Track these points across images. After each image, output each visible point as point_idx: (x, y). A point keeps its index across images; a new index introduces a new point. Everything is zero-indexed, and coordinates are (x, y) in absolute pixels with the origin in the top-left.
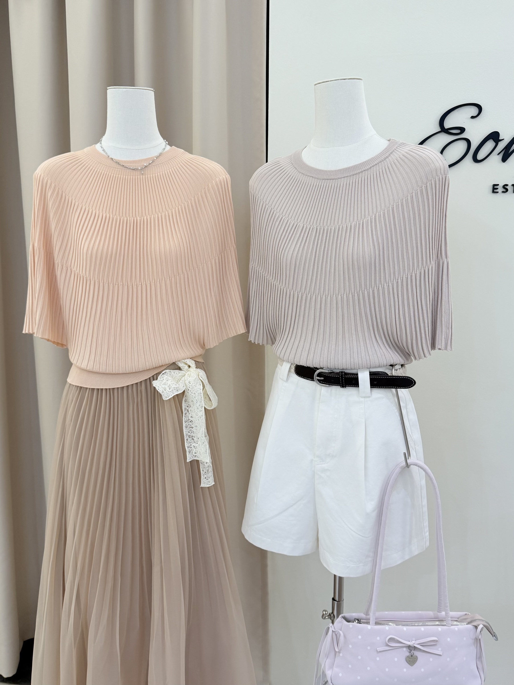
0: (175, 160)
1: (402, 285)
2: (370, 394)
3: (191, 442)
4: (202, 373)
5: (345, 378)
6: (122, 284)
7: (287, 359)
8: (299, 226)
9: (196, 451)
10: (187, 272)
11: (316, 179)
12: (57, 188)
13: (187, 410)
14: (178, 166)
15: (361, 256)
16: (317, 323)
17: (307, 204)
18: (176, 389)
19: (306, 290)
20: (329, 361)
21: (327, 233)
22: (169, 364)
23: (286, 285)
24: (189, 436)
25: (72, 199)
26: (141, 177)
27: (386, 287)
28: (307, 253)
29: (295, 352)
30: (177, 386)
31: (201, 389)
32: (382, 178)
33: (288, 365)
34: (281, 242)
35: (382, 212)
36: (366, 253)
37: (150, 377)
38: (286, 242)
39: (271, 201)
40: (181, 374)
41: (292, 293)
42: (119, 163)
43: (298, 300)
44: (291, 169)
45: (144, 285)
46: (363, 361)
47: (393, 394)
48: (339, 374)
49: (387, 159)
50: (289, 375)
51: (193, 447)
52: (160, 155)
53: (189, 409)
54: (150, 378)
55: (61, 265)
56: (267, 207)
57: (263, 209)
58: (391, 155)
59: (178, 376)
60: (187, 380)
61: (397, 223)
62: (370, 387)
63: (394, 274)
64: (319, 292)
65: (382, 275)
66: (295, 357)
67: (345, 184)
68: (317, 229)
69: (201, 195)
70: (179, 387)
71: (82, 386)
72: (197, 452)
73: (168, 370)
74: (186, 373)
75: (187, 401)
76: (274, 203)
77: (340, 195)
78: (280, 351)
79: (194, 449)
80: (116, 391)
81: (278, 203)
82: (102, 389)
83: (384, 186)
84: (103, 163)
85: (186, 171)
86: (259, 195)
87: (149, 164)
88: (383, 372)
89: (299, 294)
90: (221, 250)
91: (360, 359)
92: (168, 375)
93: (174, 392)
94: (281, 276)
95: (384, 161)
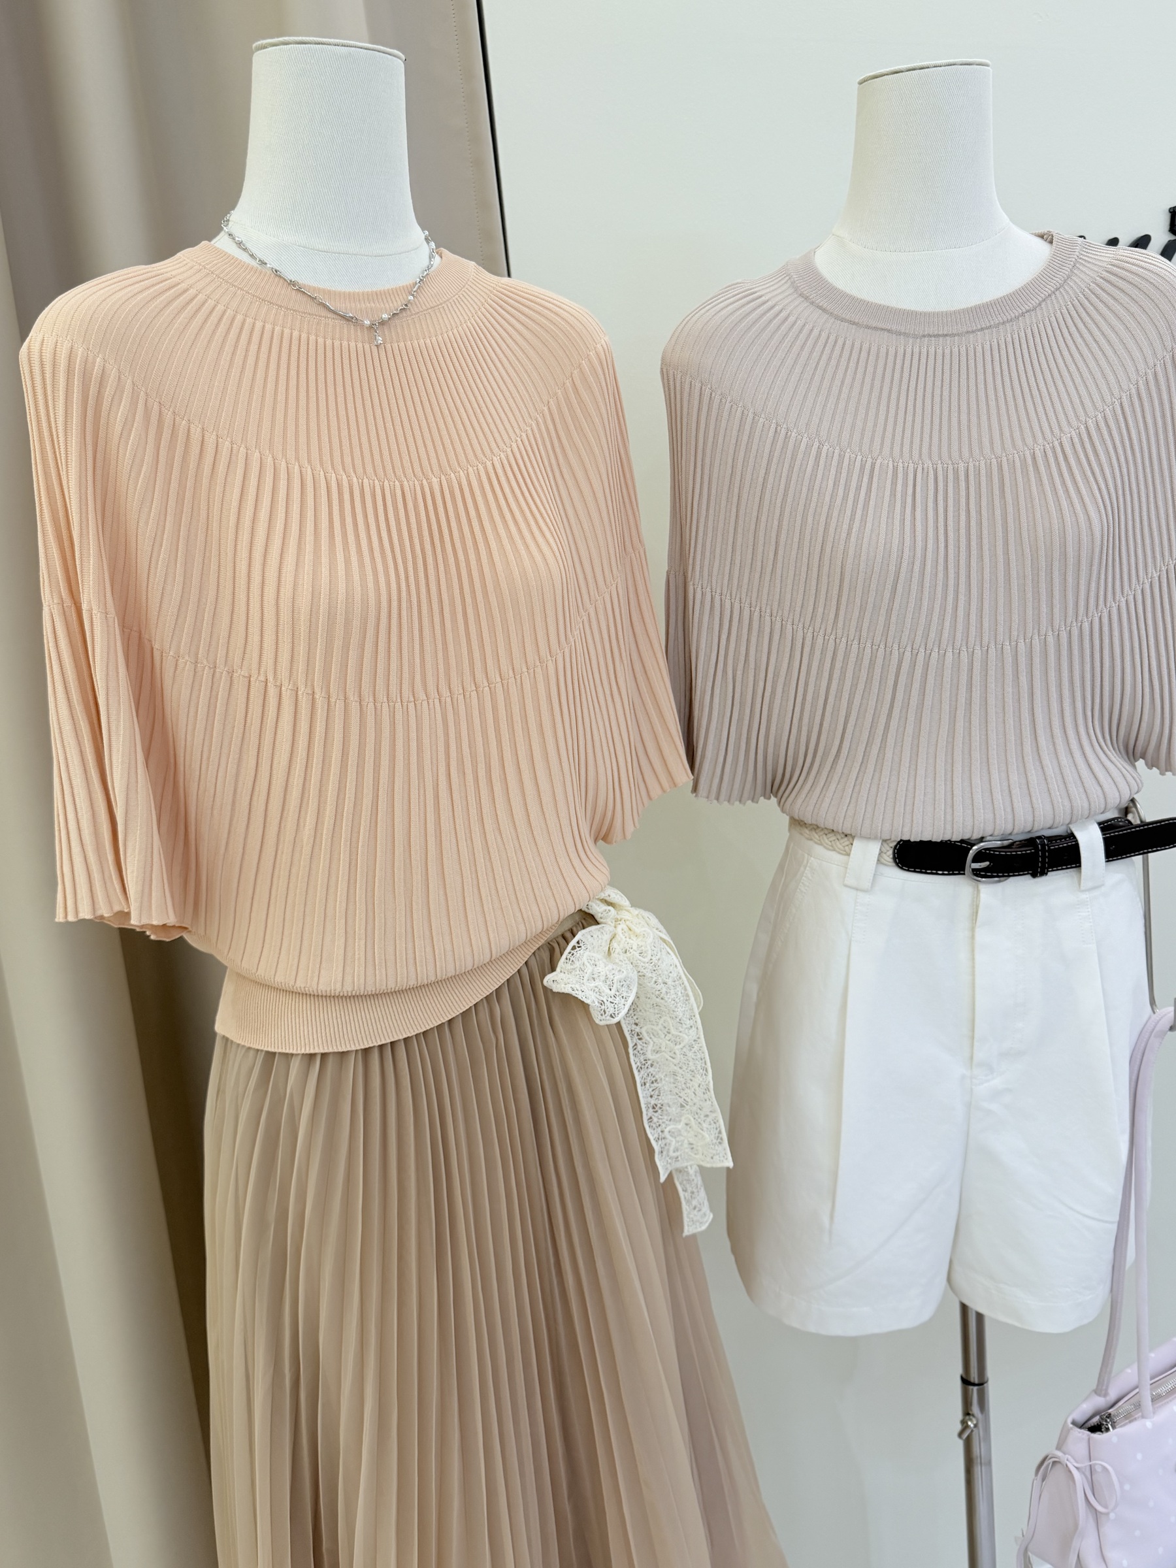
2: (1104, 878)
3: (661, 1121)
5: (1050, 852)
7: (873, 830)
9: (677, 1145)
11: (903, 337)
24: (654, 1108)
33: (874, 848)
37: (524, 967)
48: (1032, 846)
50: (880, 874)
51: (668, 1135)
54: (526, 970)
62: (1104, 860)
66: (895, 822)
74: (617, 926)
79: (673, 1139)
88: (1120, 819)
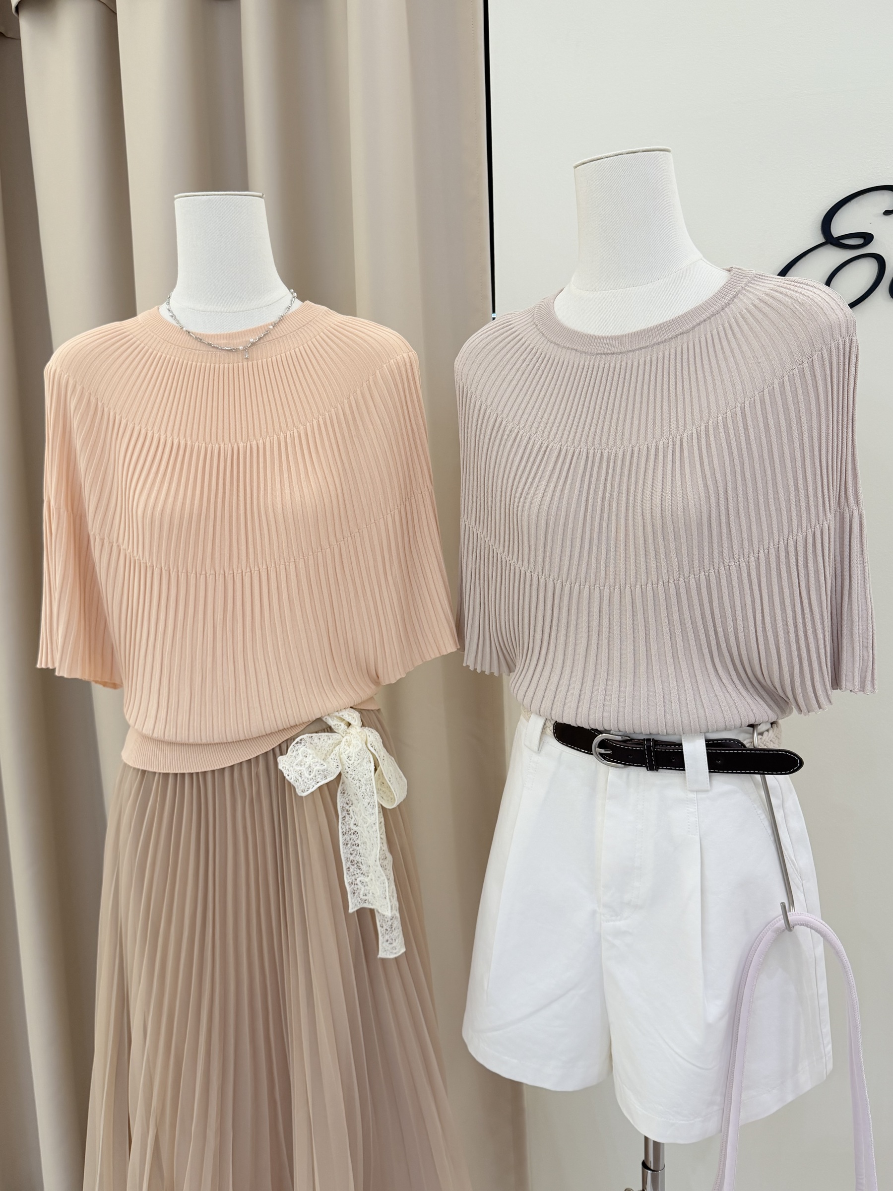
0: (310, 327)
1: (768, 563)
2: (709, 785)
3: (355, 873)
4: (373, 737)
5: (656, 752)
6: (213, 572)
7: (538, 710)
8: (551, 449)
9: (366, 892)
10: (338, 543)
11: (584, 354)
12: (87, 394)
13: (347, 811)
14: (316, 339)
15: (680, 509)
16: (594, 641)
17: (567, 405)
18: (322, 772)
19: (570, 575)
20: (621, 718)
21: (608, 462)
22: (310, 721)
23: (530, 566)
24: (351, 862)
25: (115, 414)
26: (245, 364)
27: (734, 569)
28: (569, 504)
29: (553, 696)
30: (323, 767)
31: (371, 772)
32: (718, 347)
33: (541, 722)
34: (517, 480)
35: (720, 418)
36: (691, 502)
37: (273, 747)
38: (526, 481)
39: (496, 400)
40: (333, 742)
41: (542, 581)
42: (201, 340)
43: (554, 594)
44: (533, 336)
45: (256, 572)
46: (691, 719)
47: (756, 784)
48: (642, 745)
49: (726, 309)
50: (543, 740)
51: (359, 883)
52: (280, 320)
53: (351, 809)
54: (273, 749)
55: (101, 539)
56: (488, 411)
57: (481, 416)
58: (735, 300)
59: (327, 745)
60: (344, 754)
61: (752, 438)
62: (708, 770)
63: (751, 541)
64: (596, 580)
65: (725, 545)
66: (553, 708)
67: (642, 362)
68: (588, 454)
69: (361, 392)
70: (329, 769)
71: (145, 769)
72: (369, 893)
73: (307, 735)
74: (343, 737)
75: (346, 792)
76: (502, 404)
77: (633, 385)
78: (523, 694)
79: (362, 887)
80: (209, 777)
81: (509, 404)
82: (183, 775)
83: (723, 364)
84: (172, 342)
85: (331, 348)
86: (473, 389)
87: (260, 339)
88: (734, 740)
89: (555, 582)
90: (404, 495)
91: (685, 715)
92: (307, 744)
93: (318, 780)
94: (520, 548)
95: (722, 313)
